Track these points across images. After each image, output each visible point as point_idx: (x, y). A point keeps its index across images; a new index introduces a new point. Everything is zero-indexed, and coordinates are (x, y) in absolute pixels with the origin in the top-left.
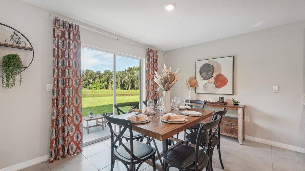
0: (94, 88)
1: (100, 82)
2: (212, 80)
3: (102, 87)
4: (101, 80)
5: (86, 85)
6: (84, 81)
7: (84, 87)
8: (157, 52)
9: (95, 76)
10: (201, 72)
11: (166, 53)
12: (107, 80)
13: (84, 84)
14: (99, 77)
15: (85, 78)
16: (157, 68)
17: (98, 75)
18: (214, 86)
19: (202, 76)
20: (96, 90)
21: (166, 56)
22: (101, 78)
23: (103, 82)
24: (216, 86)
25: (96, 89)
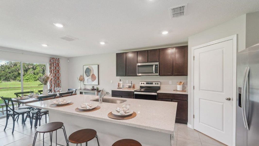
0: (26, 80)
1: (34, 73)
2: (90, 77)
3: (37, 79)
4: (35, 71)
5: (15, 77)
6: (13, 72)
7: (13, 79)
8: (59, 59)
9: (27, 67)
10: (86, 73)
11: (69, 59)
12: (42, 72)
13: (13, 75)
14: (33, 68)
15: (13, 69)
16: (59, 70)
17: (31, 67)
18: (91, 80)
19: (86, 75)
20: (28, 83)
21: (68, 61)
22: (35, 69)
23: (38, 74)
24: (92, 80)
25: (28, 81)
